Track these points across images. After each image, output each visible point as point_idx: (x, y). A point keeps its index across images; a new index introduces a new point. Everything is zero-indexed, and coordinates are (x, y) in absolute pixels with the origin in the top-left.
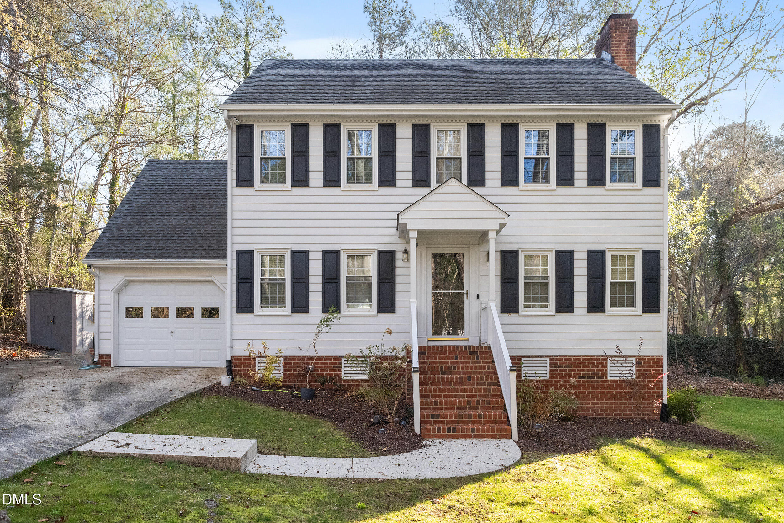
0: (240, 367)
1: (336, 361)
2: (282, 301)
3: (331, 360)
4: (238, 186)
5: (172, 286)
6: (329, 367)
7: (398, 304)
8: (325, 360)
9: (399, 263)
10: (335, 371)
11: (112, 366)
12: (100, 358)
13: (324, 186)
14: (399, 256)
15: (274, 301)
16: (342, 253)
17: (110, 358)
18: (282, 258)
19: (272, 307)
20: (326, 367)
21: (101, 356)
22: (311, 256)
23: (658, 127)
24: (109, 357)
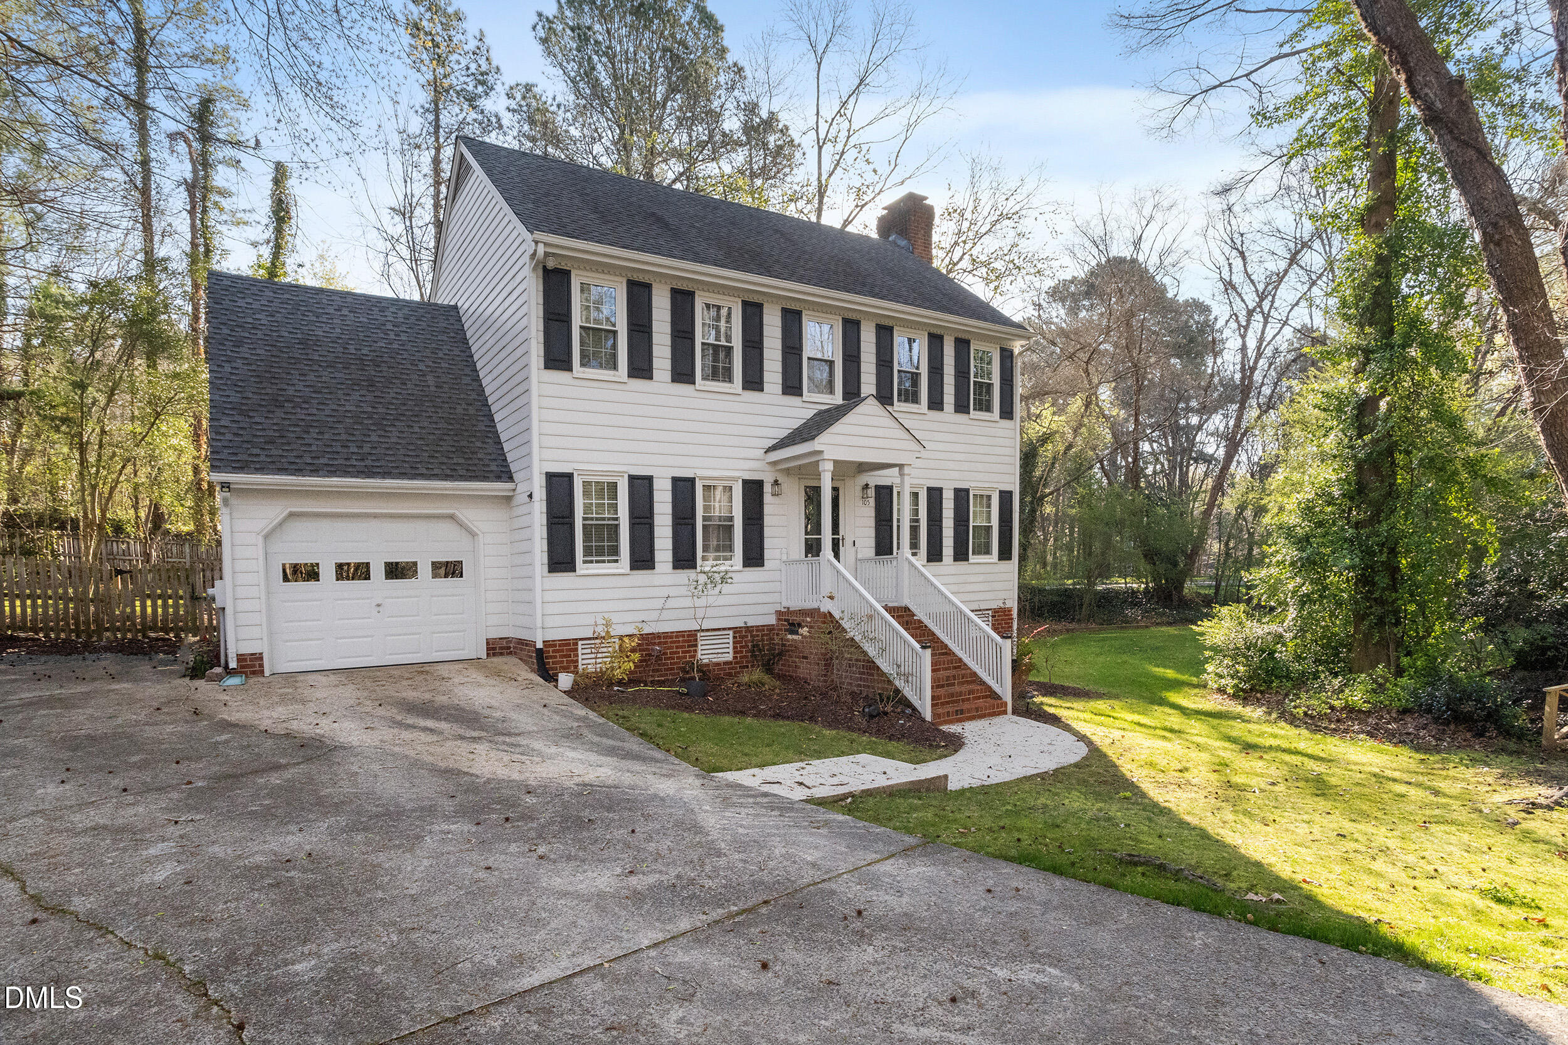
0: (555, 657)
1: (690, 639)
2: (615, 551)
3: (683, 636)
4: (546, 367)
5: (374, 524)
6: (682, 647)
7: (767, 554)
8: (677, 637)
9: (768, 498)
10: (689, 652)
11: (267, 673)
12: (239, 661)
13: (673, 381)
14: (767, 488)
15: (600, 552)
16: (697, 480)
17: (261, 659)
18: (613, 487)
19: (597, 562)
20: (677, 647)
21: (241, 658)
22: (657, 485)
23: (1012, 352)
24: (258, 657)
